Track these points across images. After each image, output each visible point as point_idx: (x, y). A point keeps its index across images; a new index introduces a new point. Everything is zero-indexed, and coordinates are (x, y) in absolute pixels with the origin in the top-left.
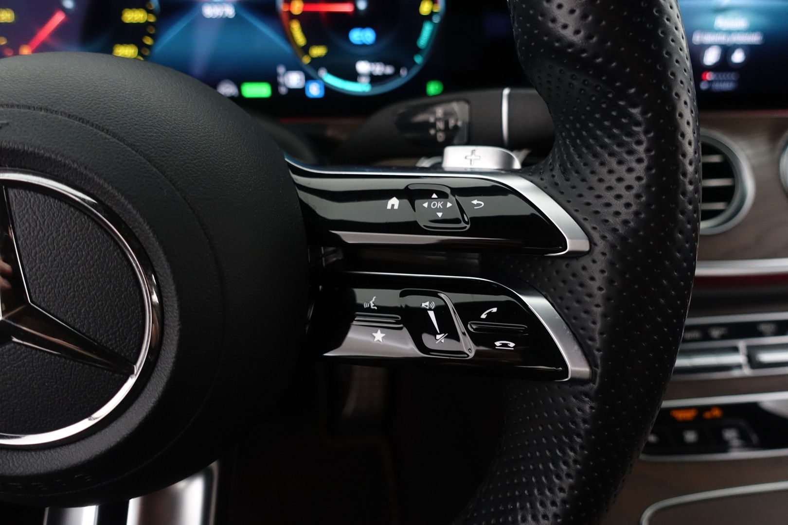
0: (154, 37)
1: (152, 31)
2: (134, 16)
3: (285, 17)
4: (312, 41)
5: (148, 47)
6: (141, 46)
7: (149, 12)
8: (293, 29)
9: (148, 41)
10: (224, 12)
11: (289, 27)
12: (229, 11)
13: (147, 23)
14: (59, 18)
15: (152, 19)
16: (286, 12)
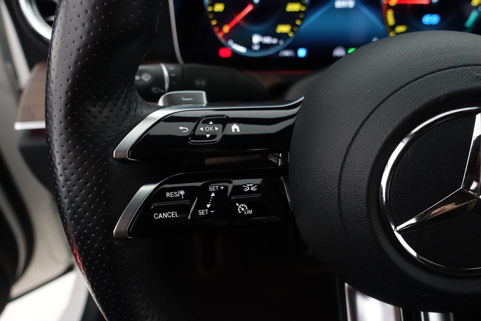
0: (302, 20)
1: (301, 16)
2: (293, 7)
3: (384, 7)
4: (398, 22)
5: (298, 26)
6: (293, 25)
7: (303, 4)
8: (388, 15)
9: (298, 22)
10: (348, 4)
11: (386, 13)
12: (351, 4)
13: (300, 12)
14: (249, 8)
15: (303, 9)
16: (386, 4)
